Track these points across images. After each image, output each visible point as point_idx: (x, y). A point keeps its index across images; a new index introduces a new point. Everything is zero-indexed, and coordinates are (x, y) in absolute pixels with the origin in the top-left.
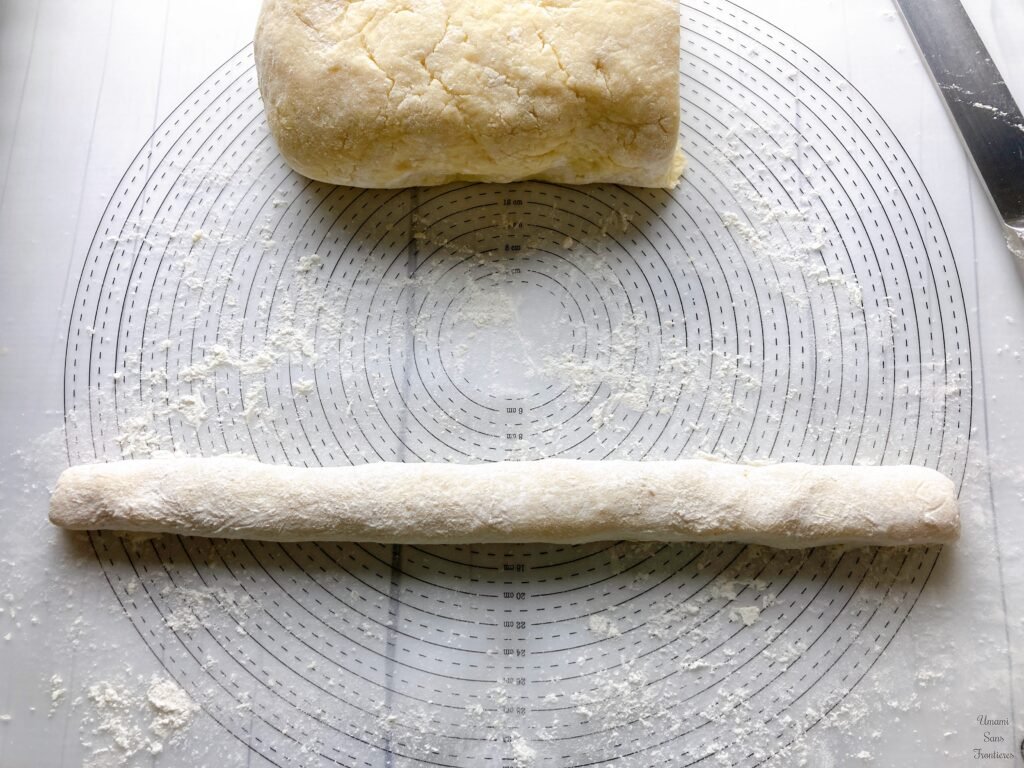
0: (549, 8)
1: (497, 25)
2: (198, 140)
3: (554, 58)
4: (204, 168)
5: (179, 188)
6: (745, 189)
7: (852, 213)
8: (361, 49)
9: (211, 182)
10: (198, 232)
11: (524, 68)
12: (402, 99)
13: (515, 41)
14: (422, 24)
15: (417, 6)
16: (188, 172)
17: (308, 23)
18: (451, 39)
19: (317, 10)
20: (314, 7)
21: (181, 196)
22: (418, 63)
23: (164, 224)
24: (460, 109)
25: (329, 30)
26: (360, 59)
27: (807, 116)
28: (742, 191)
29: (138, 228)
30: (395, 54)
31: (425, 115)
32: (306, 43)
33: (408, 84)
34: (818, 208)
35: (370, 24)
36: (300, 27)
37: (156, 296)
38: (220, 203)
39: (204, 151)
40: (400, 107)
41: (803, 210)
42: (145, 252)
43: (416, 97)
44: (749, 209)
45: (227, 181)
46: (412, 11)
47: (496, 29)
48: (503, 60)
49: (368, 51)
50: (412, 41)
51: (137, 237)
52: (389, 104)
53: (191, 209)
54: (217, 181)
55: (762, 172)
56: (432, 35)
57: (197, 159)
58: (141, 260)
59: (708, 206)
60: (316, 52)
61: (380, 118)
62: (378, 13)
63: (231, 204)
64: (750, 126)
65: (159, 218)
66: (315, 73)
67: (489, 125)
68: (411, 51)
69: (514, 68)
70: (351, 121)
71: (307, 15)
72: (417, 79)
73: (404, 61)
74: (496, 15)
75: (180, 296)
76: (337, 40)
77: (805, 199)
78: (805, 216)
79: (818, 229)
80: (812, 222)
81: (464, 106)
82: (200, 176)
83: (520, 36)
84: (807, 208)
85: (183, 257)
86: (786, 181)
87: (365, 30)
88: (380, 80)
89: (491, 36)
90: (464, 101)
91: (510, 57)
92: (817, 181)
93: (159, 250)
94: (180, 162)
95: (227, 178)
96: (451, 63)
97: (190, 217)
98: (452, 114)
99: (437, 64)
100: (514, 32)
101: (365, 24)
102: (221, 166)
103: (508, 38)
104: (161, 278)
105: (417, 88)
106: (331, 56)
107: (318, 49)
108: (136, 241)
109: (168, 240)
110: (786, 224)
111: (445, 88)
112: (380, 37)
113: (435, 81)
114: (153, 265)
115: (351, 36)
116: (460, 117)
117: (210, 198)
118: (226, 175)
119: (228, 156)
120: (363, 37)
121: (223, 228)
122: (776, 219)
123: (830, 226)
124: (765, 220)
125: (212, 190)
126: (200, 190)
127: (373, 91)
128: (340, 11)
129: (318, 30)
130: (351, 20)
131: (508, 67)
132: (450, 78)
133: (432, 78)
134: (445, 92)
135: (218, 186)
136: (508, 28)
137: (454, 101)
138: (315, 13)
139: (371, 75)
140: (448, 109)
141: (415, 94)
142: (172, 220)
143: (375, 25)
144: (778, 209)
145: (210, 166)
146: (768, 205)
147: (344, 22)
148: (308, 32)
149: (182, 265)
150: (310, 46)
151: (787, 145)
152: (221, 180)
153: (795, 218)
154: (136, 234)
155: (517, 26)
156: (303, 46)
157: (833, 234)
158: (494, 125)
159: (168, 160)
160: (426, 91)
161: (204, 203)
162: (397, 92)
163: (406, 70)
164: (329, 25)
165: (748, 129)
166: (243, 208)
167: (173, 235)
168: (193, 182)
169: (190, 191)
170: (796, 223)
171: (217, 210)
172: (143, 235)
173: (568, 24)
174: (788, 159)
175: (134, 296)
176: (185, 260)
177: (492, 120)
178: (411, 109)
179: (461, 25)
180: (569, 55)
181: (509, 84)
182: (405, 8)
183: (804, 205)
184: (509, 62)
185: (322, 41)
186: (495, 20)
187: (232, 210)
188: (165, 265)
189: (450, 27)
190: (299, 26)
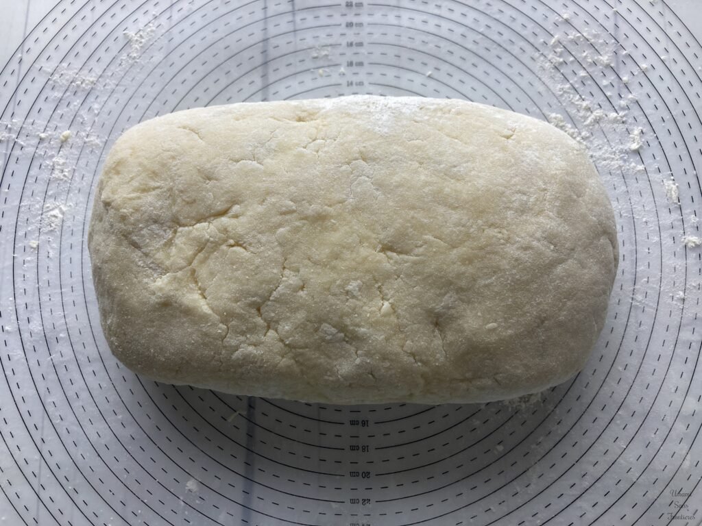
0: (389, 253)
1: (335, 276)
2: (65, 46)
3: (393, 319)
4: (71, 74)
5: (47, 92)
6: (568, 93)
7: (667, 117)
8: (192, 285)
9: (78, 86)
10: (66, 133)
11: (363, 330)
12: (237, 348)
13: (354, 297)
14: (257, 267)
15: (250, 244)
16: (56, 77)
17: (136, 246)
18: (286, 287)
19: (144, 232)
20: (142, 229)
21: (49, 99)
22: (254, 311)
23: (34, 126)
24: (297, 362)
25: (157, 256)
26: (192, 298)
27: (624, 28)
28: (565, 95)
29: (10, 129)
30: (229, 299)
31: (260, 367)
32: (135, 268)
33: (243, 333)
34: (636, 112)
35: (201, 255)
36: (127, 250)
37: (28, 193)
38: (87, 106)
39: (71, 58)
40: (234, 356)
41: (622, 113)
42: (17, 152)
43: (251, 348)
44: (573, 111)
45: (93, 85)
46: (245, 248)
47: (334, 281)
48: (341, 317)
49: (200, 289)
50: (245, 287)
51: (9, 137)
52: (224, 352)
53: (59, 112)
54: (84, 85)
55: (584, 77)
56: (269, 282)
57: (65, 65)
58: (13, 160)
59: (535, 108)
60: (146, 280)
61: (214, 363)
62: (209, 244)
63: (96, 106)
64: (573, 35)
65: (30, 120)
66: (145, 303)
67: (326, 377)
68: (246, 298)
69: (351, 328)
70: (183, 359)
71: (135, 238)
72: (253, 329)
73: (238, 307)
74: (334, 263)
75: (50, 193)
76: (166, 270)
77: (623, 103)
78: (624, 119)
79: (636, 132)
80: (631, 124)
81: (301, 360)
82: (67, 80)
83: (360, 290)
84: (627, 112)
85: (53, 156)
86: (606, 86)
87: (195, 262)
88: (214, 325)
89: (329, 289)
90: (302, 354)
91: (348, 315)
92: (634, 87)
93: (30, 150)
94: (49, 67)
95: (92, 82)
96: (288, 314)
97: (59, 119)
98: (288, 367)
99: (273, 315)
100: (353, 286)
101: (195, 255)
102: (87, 71)
103: (347, 292)
104: (32, 177)
105: (253, 338)
106: (161, 289)
107: (148, 276)
108: (8, 141)
109: (37, 141)
110: (606, 126)
111: (282, 340)
112: (212, 274)
113: (271, 333)
114: (24, 165)
115: (181, 269)
116: (297, 369)
117: (77, 102)
118: (91, 79)
119: (92, 63)
120: (193, 272)
121: (89, 128)
122: (597, 121)
123: (646, 129)
124: (588, 122)
125: (79, 94)
126: (68, 94)
127: (206, 335)
128: (170, 234)
129: (146, 255)
130: (180, 250)
131: (347, 326)
132: (287, 332)
133: (269, 327)
134: (281, 344)
135: (84, 90)
136: (347, 282)
137: (290, 355)
138: (143, 236)
139: (204, 318)
140: (284, 362)
141: (249, 345)
142: (41, 122)
143: (206, 259)
144: (598, 113)
145: (76, 71)
146: (589, 108)
147: (174, 250)
148: (136, 255)
149: (51, 164)
150: (139, 273)
151: (607, 53)
152: (87, 85)
153: (615, 121)
154: (7, 135)
155: (356, 279)
156: (131, 271)
157: (650, 136)
158: (331, 378)
159: (37, 66)
160: (263, 343)
161: (71, 106)
162: (232, 340)
163: (240, 317)
164: (158, 250)
165: (571, 37)
166: (106, 110)
167: (43, 135)
168: (61, 86)
169: (58, 94)
170: (615, 126)
171: (83, 112)
172: (14, 136)
173: (408, 276)
174: (608, 66)
175: (7, 193)
176: (54, 159)
177: (329, 373)
178: (247, 359)
179: (299, 271)
180: (408, 316)
181: (347, 342)
182: (237, 244)
183: (623, 109)
184: (348, 321)
185: (150, 268)
186: (333, 268)
187: (96, 112)
188: (36, 163)
189: (287, 272)
190: (125, 249)
